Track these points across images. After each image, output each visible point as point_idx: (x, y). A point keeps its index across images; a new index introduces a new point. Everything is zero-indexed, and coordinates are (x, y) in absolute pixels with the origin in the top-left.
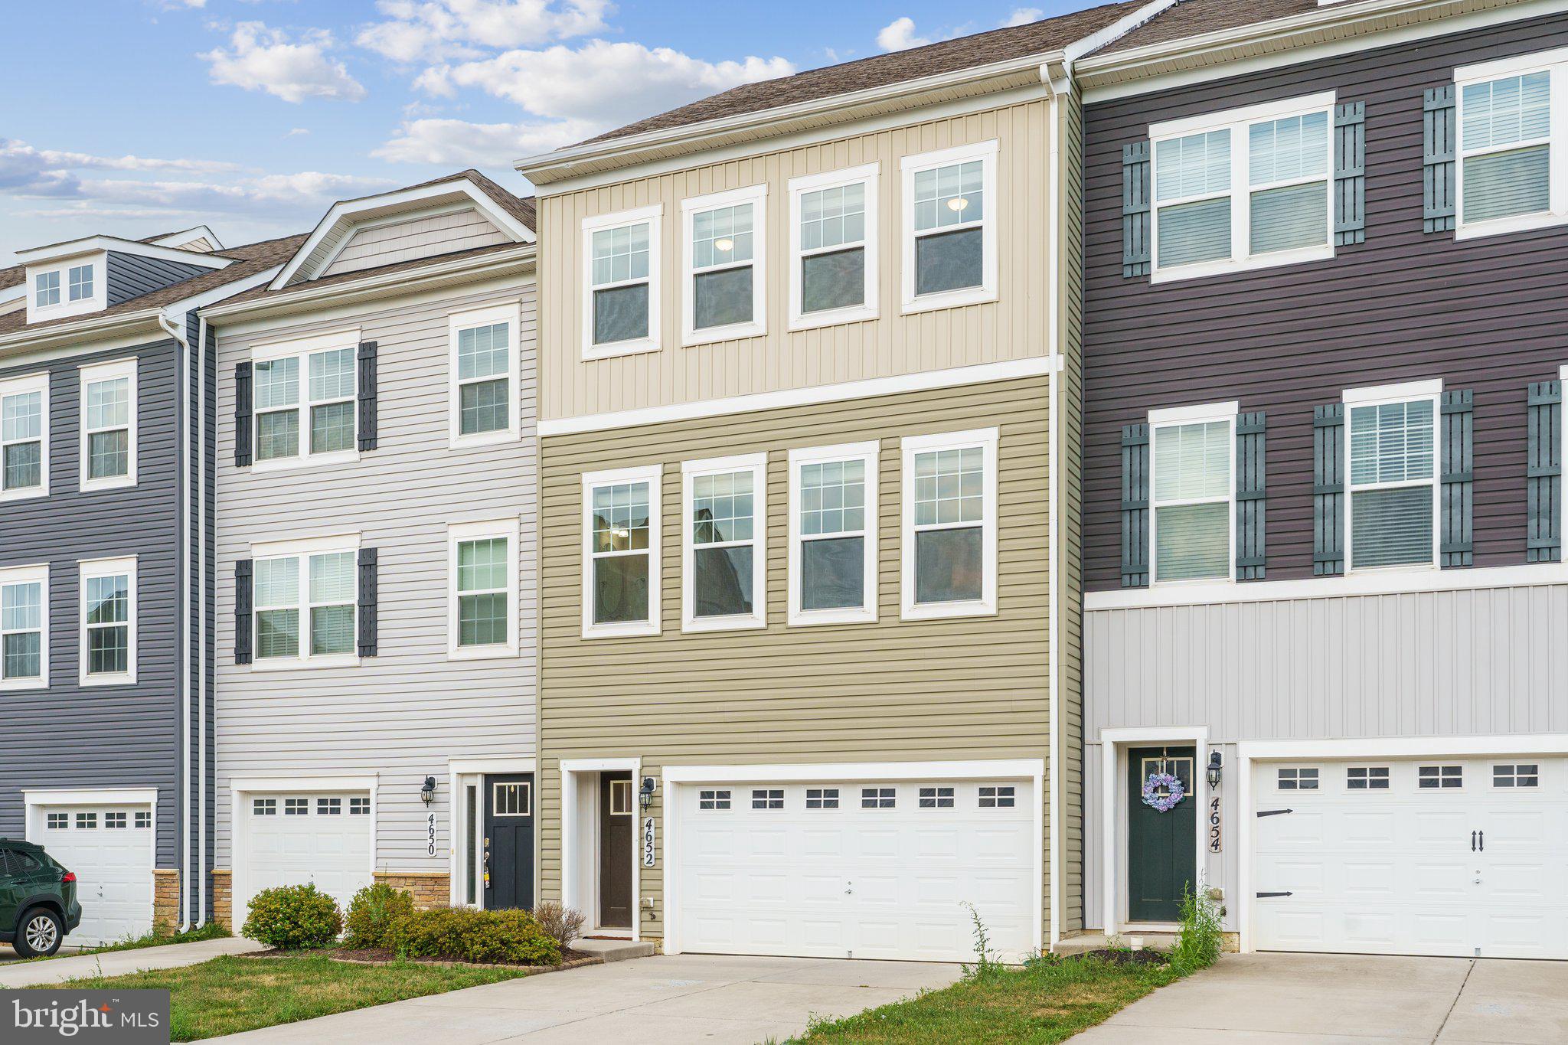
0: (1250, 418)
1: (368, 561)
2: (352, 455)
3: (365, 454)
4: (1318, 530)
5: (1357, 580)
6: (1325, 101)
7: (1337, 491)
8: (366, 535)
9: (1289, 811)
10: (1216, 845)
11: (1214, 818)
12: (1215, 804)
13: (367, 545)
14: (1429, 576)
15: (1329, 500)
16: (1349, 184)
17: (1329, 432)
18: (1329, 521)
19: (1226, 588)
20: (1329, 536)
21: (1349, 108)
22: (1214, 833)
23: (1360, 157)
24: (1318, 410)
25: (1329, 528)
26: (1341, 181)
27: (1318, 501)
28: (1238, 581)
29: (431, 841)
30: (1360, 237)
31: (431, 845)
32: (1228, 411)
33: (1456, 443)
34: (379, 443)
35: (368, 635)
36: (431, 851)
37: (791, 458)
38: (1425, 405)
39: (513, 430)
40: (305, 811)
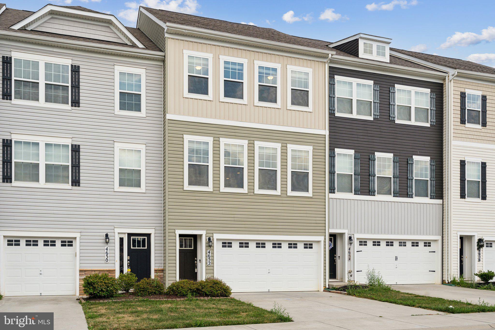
0: (357, 155)
1: (76, 150)
2: (68, 107)
3: (74, 108)
4: (370, 184)
5: (378, 197)
6: (371, 83)
7: (374, 176)
8: (74, 139)
9: (361, 251)
10: (350, 259)
11: (349, 253)
12: (349, 249)
13: (75, 143)
14: (390, 198)
15: (373, 177)
16: (376, 104)
17: (373, 161)
18: (373, 182)
19: (351, 196)
20: (373, 186)
21: (376, 86)
22: (349, 256)
23: (378, 98)
24: (370, 156)
25: (373, 184)
26: (374, 103)
27: (370, 177)
28: (354, 194)
29: (107, 257)
30: (378, 117)
31: (107, 259)
32: (352, 152)
33: (396, 169)
34: (81, 105)
35: (76, 178)
36: (107, 261)
37: (255, 144)
38: (390, 159)
39: (143, 113)
40: (37, 245)
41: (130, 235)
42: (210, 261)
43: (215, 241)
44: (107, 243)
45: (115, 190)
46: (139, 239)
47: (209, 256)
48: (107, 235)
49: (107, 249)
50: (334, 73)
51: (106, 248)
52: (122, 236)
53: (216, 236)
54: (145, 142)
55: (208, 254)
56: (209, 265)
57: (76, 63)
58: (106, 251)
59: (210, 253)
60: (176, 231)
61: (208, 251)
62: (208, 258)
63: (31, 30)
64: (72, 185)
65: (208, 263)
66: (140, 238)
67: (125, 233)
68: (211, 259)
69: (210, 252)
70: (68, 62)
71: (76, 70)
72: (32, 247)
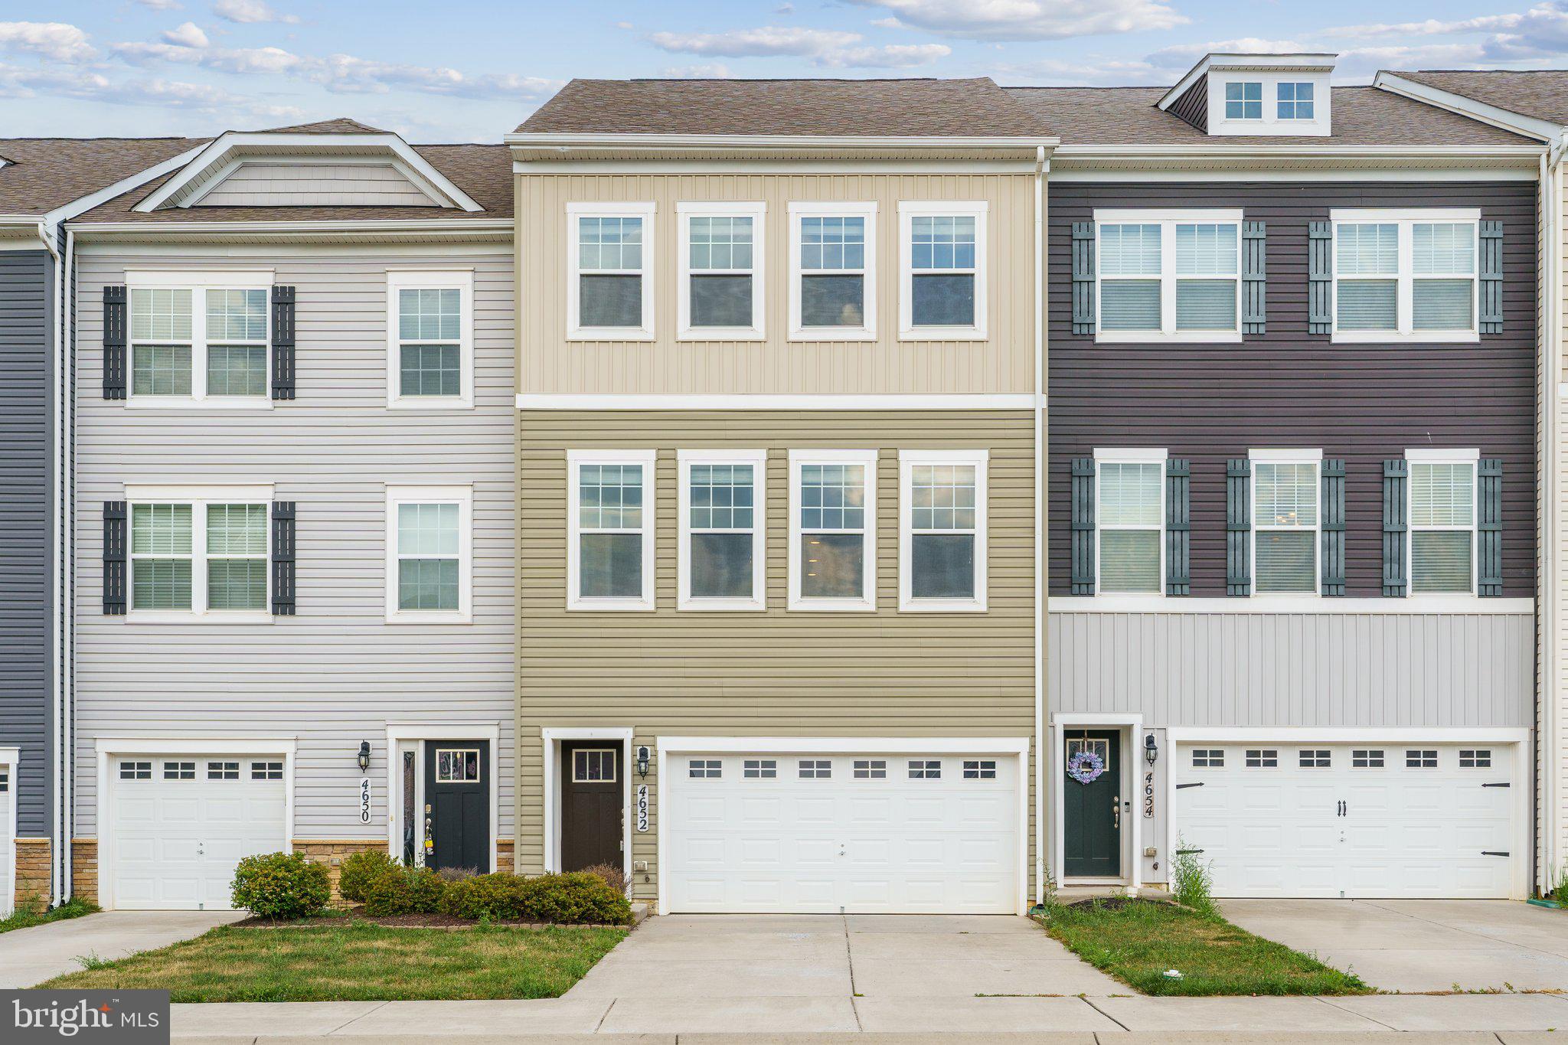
0: (1178, 463)
1: (285, 516)
2: (265, 402)
3: (280, 403)
4: (1231, 559)
5: (1260, 601)
6: (1234, 216)
7: (1246, 530)
8: (279, 488)
9: (1201, 784)
10: (1149, 811)
11: (1148, 790)
12: (1149, 778)
13: (281, 498)
14: (1312, 602)
15: (1239, 535)
16: (1254, 286)
17: (1239, 481)
18: (1239, 552)
19: (1157, 601)
20: (1239, 565)
21: (1254, 225)
22: (1148, 802)
23: (1262, 265)
24: (1231, 463)
25: (1239, 558)
26: (1247, 282)
27: (1231, 536)
28: (1168, 595)
29: (365, 807)
30: (1262, 330)
31: (365, 811)
32: (1159, 456)
33: (1333, 500)
34: (298, 393)
35: (284, 592)
36: (365, 818)
37: (790, 457)
38: (1309, 468)
39: (466, 398)
40: (192, 776)
41: (431, 745)
42: (646, 818)
43: (662, 758)
44: (364, 767)
45: (389, 621)
46: (458, 756)
47: (643, 804)
48: (366, 747)
49: (365, 785)
50: (1091, 202)
51: (362, 781)
52: (409, 747)
53: (665, 744)
54: (469, 478)
55: (640, 796)
56: (644, 830)
57: (285, 281)
58: (363, 789)
59: (646, 796)
60: (545, 731)
61: (639, 788)
62: (640, 809)
63: (193, 207)
64: (275, 613)
65: (640, 825)
66: (462, 754)
67: (417, 740)
68: (647, 813)
69: (647, 790)
70: (263, 281)
71: (284, 300)
72: (180, 782)
